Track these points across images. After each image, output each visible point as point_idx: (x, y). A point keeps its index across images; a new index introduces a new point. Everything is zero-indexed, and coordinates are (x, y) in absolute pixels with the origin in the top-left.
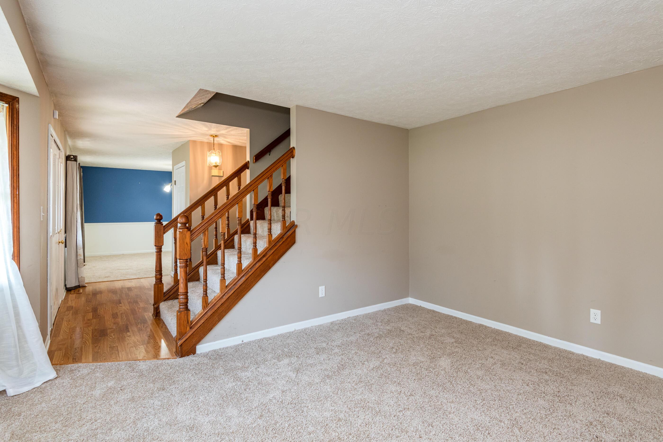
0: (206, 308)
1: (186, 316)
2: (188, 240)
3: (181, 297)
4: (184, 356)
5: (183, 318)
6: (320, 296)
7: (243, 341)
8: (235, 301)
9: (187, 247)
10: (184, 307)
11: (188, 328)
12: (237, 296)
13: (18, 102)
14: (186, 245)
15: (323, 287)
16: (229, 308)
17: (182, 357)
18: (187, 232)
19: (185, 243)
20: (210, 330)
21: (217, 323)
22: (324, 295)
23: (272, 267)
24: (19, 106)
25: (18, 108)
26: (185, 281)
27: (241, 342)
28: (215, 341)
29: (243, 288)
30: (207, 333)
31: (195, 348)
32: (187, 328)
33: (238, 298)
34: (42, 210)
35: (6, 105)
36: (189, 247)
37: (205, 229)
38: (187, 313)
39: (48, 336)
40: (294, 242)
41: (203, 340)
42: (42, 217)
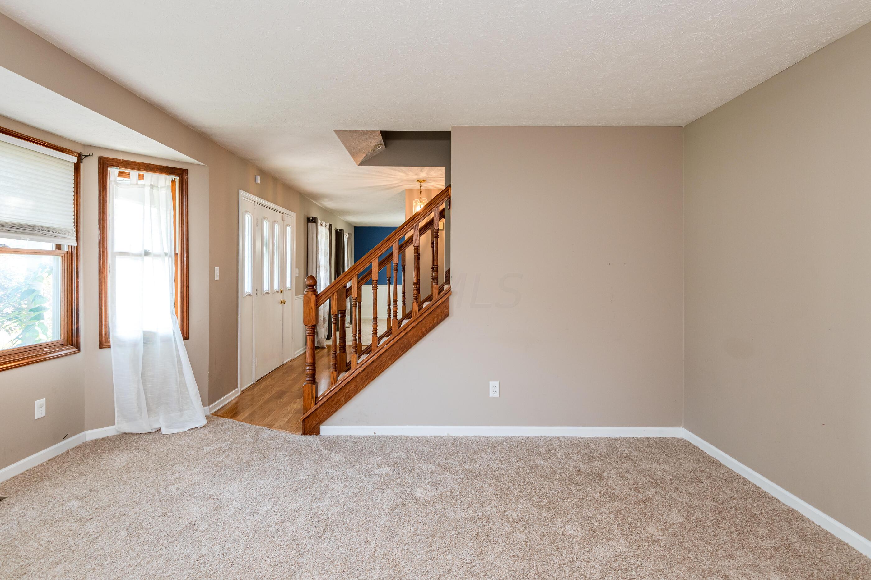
0: (334, 384)
1: (310, 390)
2: (313, 304)
3: (308, 367)
4: (306, 434)
5: (308, 391)
6: (491, 394)
7: (375, 433)
8: (364, 381)
9: (312, 312)
10: (311, 379)
11: (313, 403)
12: (367, 375)
13: (187, 173)
14: (310, 310)
15: (497, 383)
16: (357, 389)
17: (304, 434)
18: (311, 295)
19: (310, 308)
20: (335, 410)
21: (342, 404)
22: (497, 395)
23: (413, 345)
24: (188, 177)
25: (188, 179)
26: (310, 350)
27: (373, 434)
28: (341, 425)
29: (375, 367)
30: (332, 414)
31: (319, 428)
32: (311, 403)
33: (368, 379)
34: (217, 270)
35: (175, 177)
36: (314, 312)
37: (333, 293)
38: (312, 387)
39: (237, 389)
40: (447, 315)
41: (327, 421)
42: (217, 278)
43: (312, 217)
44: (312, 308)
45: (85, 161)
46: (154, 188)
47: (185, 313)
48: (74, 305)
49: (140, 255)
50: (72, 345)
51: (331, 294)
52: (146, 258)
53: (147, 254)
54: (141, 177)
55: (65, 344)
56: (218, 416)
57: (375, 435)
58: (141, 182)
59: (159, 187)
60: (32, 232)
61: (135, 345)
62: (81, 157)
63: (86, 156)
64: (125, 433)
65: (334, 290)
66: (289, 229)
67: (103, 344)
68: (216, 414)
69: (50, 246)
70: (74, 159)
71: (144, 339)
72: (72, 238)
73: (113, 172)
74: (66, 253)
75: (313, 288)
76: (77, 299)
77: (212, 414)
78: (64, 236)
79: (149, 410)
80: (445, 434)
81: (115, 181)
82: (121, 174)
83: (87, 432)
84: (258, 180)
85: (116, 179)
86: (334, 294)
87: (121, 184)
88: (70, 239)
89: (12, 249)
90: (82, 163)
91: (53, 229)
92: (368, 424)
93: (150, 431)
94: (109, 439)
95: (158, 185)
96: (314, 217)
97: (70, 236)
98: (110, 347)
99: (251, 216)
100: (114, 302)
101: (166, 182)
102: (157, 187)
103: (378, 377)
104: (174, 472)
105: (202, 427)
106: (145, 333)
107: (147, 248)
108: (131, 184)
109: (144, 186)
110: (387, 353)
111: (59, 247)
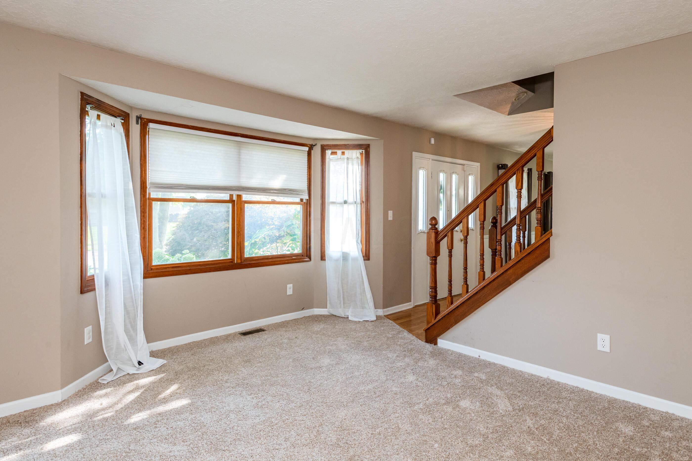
0: (449, 307)
1: (431, 309)
2: (433, 240)
3: (432, 290)
4: (428, 342)
6: (600, 348)
8: (470, 309)
10: (433, 299)
12: (472, 304)
13: (370, 147)
15: (607, 337)
17: (426, 341)
18: (433, 232)
19: (431, 243)
20: (448, 328)
21: (453, 325)
22: (607, 350)
23: (513, 283)
24: (370, 149)
25: (369, 151)
27: (477, 356)
28: (453, 342)
29: (479, 298)
30: (446, 330)
31: (437, 340)
32: (432, 319)
33: (473, 307)
34: (390, 213)
35: (362, 151)
36: (434, 246)
37: (449, 230)
38: (432, 306)
39: (410, 303)
40: (548, 257)
41: (441, 336)
42: (390, 218)
43: (501, 165)
44: (432, 243)
45: (314, 148)
46: (349, 159)
47: (368, 242)
48: (308, 233)
49: (341, 204)
50: (307, 256)
51: (447, 232)
52: (345, 206)
53: (345, 202)
54: (343, 153)
55: (304, 255)
56: (388, 318)
57: (479, 358)
58: (342, 157)
59: (353, 158)
60: (285, 192)
61: (337, 260)
62: (311, 147)
63: (314, 145)
64: (333, 315)
65: (449, 229)
66: (471, 179)
67: (323, 258)
68: (387, 317)
69: (298, 200)
70: (307, 149)
71: (343, 257)
72: (306, 194)
73: (328, 152)
74: (304, 203)
75: (435, 227)
76: (309, 230)
77: (385, 316)
78: (301, 193)
79: (344, 303)
80: (545, 376)
81: (329, 158)
82: (333, 153)
83: (315, 309)
84: (433, 141)
85: (329, 157)
86: (449, 232)
87: (333, 159)
88: (305, 195)
89: (277, 202)
90: (313, 150)
91: (296, 190)
92: (474, 346)
93: (343, 316)
94: (324, 316)
95: (352, 157)
96: (504, 164)
97: (305, 193)
98: (325, 260)
99: (425, 171)
100: (328, 233)
101: (356, 154)
102: (352, 158)
103: (482, 307)
104: (336, 341)
105: (371, 321)
106: (343, 253)
107: (346, 199)
108: (338, 159)
109: (344, 158)
110: (489, 287)
111: (302, 200)
